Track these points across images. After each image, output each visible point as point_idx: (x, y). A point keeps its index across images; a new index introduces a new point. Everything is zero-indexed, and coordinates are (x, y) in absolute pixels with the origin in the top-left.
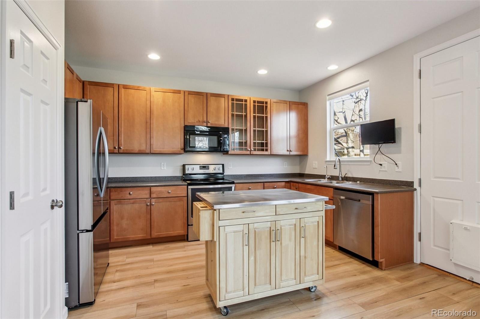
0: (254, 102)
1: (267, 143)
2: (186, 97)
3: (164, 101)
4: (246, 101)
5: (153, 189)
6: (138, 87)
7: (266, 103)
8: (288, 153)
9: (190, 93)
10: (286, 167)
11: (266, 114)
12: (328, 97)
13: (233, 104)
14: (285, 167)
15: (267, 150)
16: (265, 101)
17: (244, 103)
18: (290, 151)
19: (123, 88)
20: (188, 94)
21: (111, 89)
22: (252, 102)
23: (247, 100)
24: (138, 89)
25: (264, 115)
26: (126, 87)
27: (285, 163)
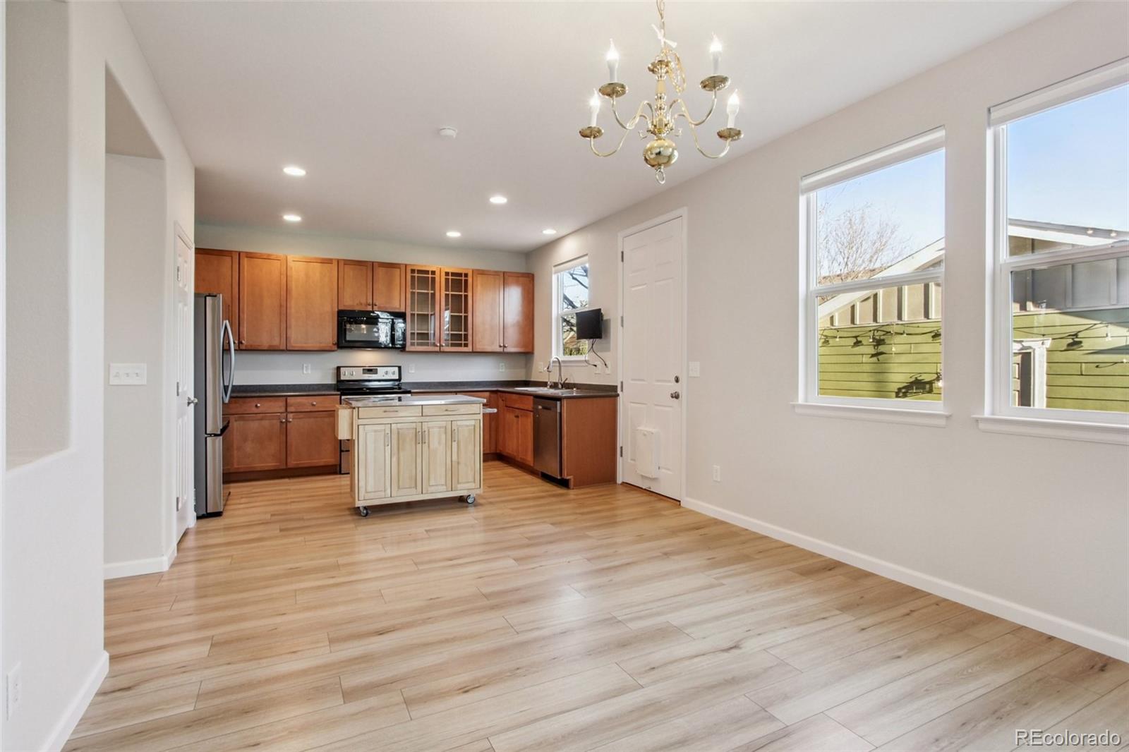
0: (447, 274)
1: (466, 336)
2: (341, 269)
3: (307, 275)
4: (433, 273)
5: (290, 400)
6: (269, 255)
7: (466, 275)
8: (501, 350)
9: (348, 262)
10: (503, 370)
11: (466, 290)
12: (554, 269)
13: (413, 278)
14: (501, 370)
15: (466, 345)
16: (463, 272)
17: (430, 276)
18: (504, 347)
19: (247, 257)
20: (345, 264)
21: (228, 259)
22: (443, 274)
23: (435, 272)
24: (268, 258)
25: (463, 293)
26: (250, 256)
27: (501, 364)
